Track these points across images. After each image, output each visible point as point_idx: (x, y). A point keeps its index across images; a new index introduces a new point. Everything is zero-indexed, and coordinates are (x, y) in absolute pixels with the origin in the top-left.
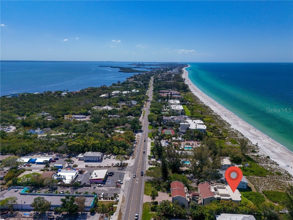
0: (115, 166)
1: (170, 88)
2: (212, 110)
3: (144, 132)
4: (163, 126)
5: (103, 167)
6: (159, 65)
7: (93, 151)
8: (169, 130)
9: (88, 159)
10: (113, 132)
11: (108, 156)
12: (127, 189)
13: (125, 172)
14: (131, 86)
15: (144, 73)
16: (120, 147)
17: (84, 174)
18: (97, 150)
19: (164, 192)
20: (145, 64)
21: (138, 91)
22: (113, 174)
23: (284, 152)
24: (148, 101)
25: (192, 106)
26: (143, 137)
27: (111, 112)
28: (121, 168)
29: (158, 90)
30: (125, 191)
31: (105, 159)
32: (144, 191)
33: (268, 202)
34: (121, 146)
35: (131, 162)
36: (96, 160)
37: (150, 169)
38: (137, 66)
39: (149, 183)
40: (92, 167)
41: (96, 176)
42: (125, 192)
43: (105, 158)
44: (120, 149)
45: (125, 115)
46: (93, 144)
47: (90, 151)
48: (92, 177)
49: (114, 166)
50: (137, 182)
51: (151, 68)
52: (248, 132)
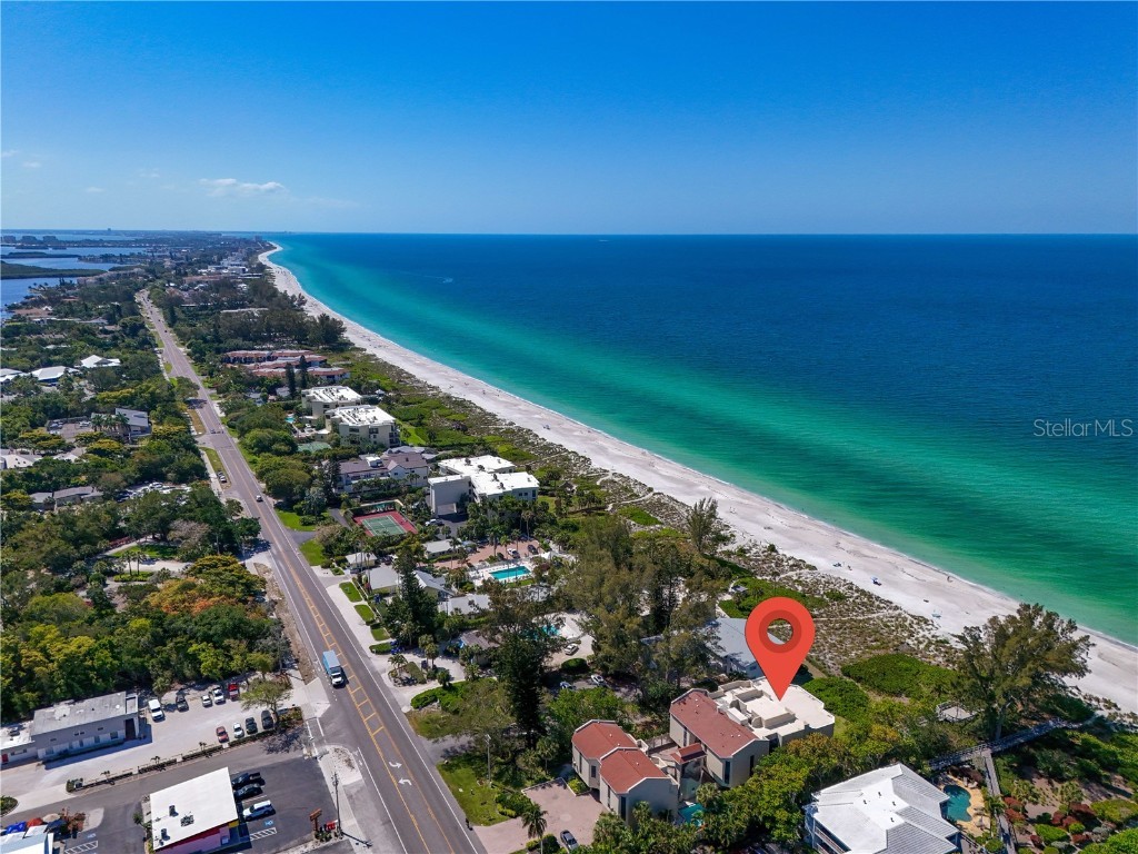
0: (240, 741)
1: (265, 340)
2: (490, 414)
3: (277, 546)
4: (349, 505)
5: (174, 762)
6: (138, 243)
7: (78, 699)
8: (381, 516)
9: (65, 746)
10: (111, 574)
11: (170, 697)
12: (378, 830)
13: (316, 753)
14: (62, 342)
15: (91, 280)
16: (226, 642)
17: (90, 832)
18: (100, 684)
19: (542, 782)
20: (59, 237)
21: (115, 362)
22: (261, 782)
23: (796, 523)
24: (195, 401)
25: (406, 404)
26: (289, 572)
27: (40, 479)
28: (278, 740)
29: (218, 351)
30: (374, 841)
31: (157, 719)
32: (462, 807)
33: (879, 699)
34: (225, 634)
35: (308, 697)
36: (114, 736)
37: (420, 702)
38: (22, 247)
39: (457, 766)
40: (111, 781)
41: (187, 821)
42: (382, 848)
43: (160, 713)
44: (227, 648)
45: (126, 480)
46: (70, 658)
47: (59, 700)
48: (165, 836)
49: (232, 739)
50: (402, 781)
51: (106, 258)
52: (653, 475)
